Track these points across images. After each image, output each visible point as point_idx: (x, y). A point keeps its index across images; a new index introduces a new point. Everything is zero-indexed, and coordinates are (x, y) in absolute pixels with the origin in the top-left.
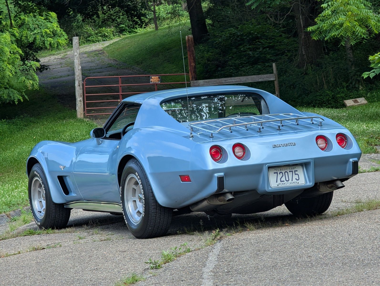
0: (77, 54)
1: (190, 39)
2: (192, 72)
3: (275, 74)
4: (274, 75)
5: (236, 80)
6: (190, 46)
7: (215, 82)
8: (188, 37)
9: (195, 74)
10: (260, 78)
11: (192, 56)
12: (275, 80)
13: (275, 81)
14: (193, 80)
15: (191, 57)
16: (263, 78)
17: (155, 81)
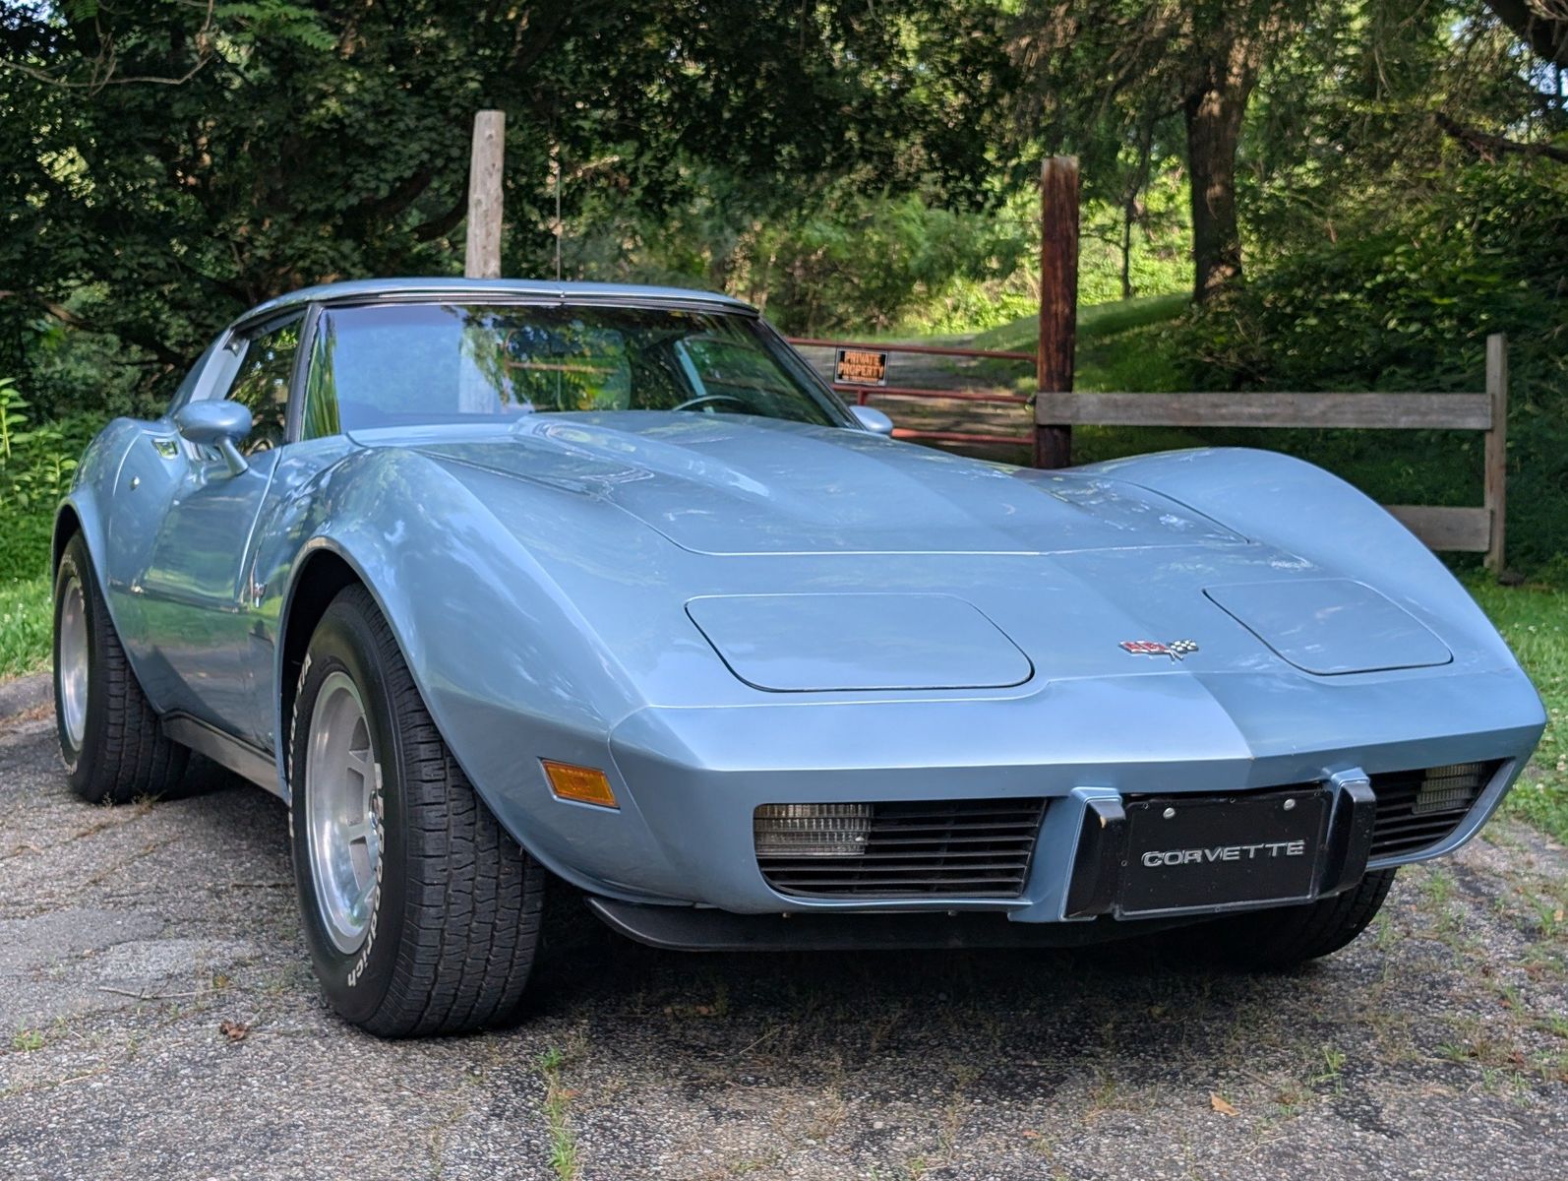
0: (482, 197)
1: (1062, 176)
2: (1053, 347)
3: (1493, 396)
4: (1489, 400)
5: (1269, 411)
6: (1057, 212)
7: (1161, 411)
8: (1053, 167)
9: (1065, 357)
10: (1407, 412)
11: (1059, 264)
12: (1491, 431)
13: (1488, 437)
14: (1051, 390)
15: (1055, 269)
16: (1424, 414)
17: (860, 374)
